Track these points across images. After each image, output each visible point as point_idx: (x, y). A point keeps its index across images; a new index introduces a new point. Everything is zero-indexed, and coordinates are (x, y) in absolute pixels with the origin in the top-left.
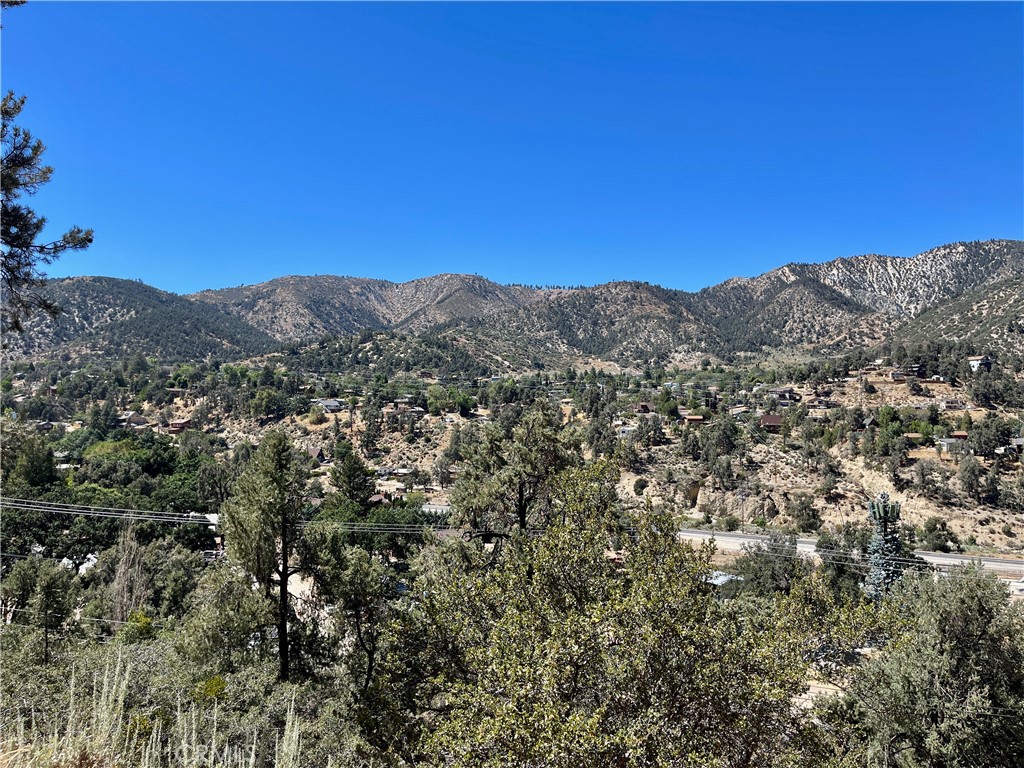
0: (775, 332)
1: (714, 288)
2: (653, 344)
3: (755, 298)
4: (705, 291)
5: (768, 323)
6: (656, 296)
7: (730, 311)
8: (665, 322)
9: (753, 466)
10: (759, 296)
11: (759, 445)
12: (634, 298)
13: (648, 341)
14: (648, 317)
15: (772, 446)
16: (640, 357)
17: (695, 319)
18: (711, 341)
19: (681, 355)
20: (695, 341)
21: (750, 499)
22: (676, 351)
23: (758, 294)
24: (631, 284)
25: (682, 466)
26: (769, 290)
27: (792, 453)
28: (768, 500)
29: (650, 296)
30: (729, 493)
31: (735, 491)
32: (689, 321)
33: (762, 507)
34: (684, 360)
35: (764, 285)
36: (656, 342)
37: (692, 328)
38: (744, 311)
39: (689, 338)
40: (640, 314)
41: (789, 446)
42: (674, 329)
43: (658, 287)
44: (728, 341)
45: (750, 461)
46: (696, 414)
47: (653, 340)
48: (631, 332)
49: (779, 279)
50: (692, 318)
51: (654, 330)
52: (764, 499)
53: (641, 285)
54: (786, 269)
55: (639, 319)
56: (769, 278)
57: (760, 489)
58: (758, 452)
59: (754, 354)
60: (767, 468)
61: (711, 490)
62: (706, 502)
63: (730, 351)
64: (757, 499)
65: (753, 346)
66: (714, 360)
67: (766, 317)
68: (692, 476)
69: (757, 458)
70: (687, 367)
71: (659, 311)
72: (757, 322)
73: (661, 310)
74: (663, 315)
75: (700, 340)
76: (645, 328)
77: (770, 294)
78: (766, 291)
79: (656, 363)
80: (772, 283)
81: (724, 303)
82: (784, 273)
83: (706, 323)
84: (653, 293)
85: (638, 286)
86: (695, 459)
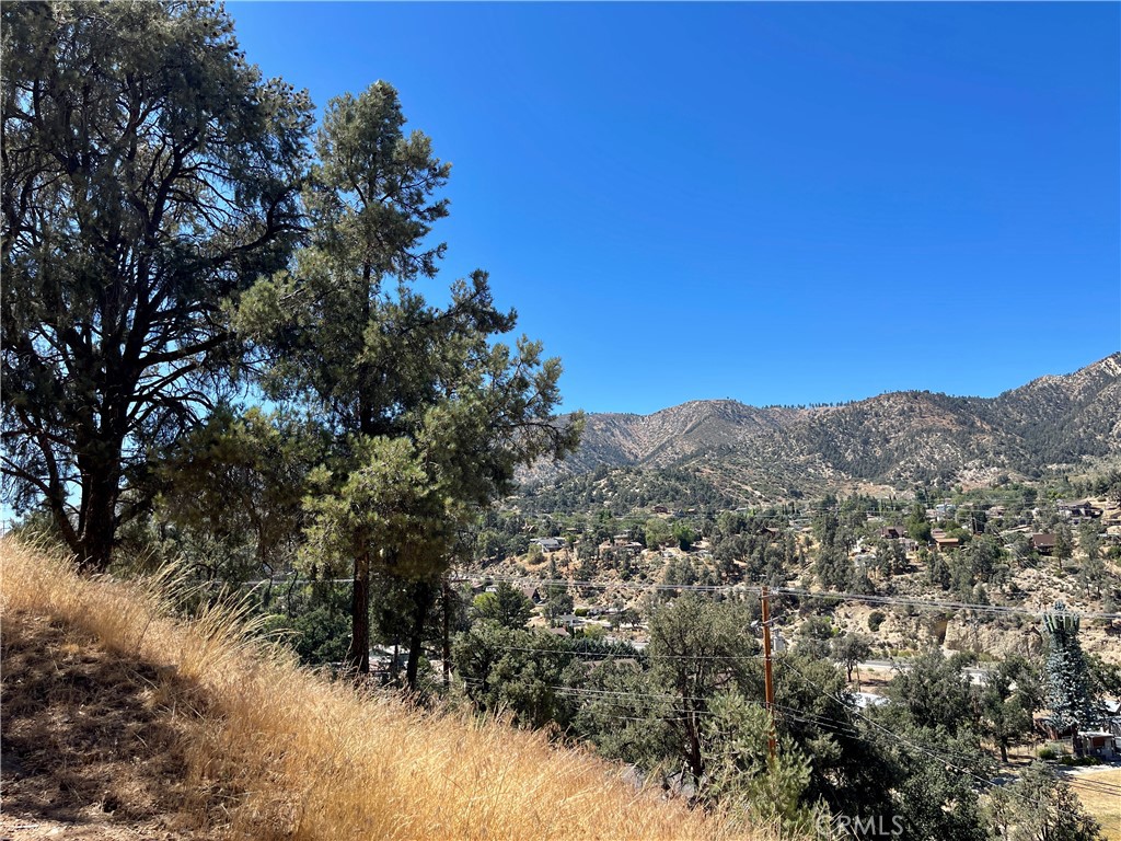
0: (1099, 437)
1: (1017, 391)
2: (937, 461)
3: (1072, 398)
4: (1005, 395)
5: (1088, 427)
6: (940, 405)
7: (1039, 416)
8: (951, 434)
9: (1017, 594)
10: (1076, 395)
11: (1028, 570)
12: (911, 409)
13: (931, 459)
14: (929, 431)
15: (1044, 570)
16: (921, 478)
17: (993, 429)
18: (1013, 455)
19: (972, 472)
20: (991, 455)
21: (1010, 632)
22: (965, 468)
23: (1076, 393)
24: (907, 394)
25: (929, 597)
26: (1089, 387)
27: (1070, 578)
28: (1033, 634)
29: (931, 406)
30: (984, 626)
31: (990, 624)
32: (983, 431)
33: (1026, 641)
34: (975, 478)
35: (1082, 381)
36: (941, 458)
37: (987, 440)
38: (1058, 416)
39: (984, 452)
40: (920, 427)
41: (1066, 570)
42: (963, 441)
43: (942, 396)
44: (1036, 452)
45: (1015, 589)
46: (952, 537)
47: (937, 457)
48: (910, 449)
49: (1102, 373)
50: (987, 427)
51: (938, 446)
52: (1027, 633)
53: (920, 394)
54: (1111, 360)
55: (919, 433)
56: (1089, 373)
57: (1023, 621)
58: (1024, 578)
59: (1070, 466)
60: (1036, 597)
61: (961, 623)
62: (955, 637)
63: (1038, 464)
64: (1019, 632)
65: (1069, 456)
66: (1013, 476)
67: (1086, 421)
68: (940, 608)
69: (1024, 585)
70: (980, 486)
71: (944, 422)
72: (1073, 427)
73: (947, 421)
74: (950, 427)
75: (998, 454)
76: (927, 443)
77: (1091, 391)
78: (1086, 389)
79: (939, 483)
80: (1093, 378)
81: (1032, 408)
82: (1109, 367)
83: (1007, 433)
84: (935, 402)
85: (916, 395)
86: (946, 588)
